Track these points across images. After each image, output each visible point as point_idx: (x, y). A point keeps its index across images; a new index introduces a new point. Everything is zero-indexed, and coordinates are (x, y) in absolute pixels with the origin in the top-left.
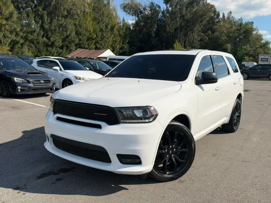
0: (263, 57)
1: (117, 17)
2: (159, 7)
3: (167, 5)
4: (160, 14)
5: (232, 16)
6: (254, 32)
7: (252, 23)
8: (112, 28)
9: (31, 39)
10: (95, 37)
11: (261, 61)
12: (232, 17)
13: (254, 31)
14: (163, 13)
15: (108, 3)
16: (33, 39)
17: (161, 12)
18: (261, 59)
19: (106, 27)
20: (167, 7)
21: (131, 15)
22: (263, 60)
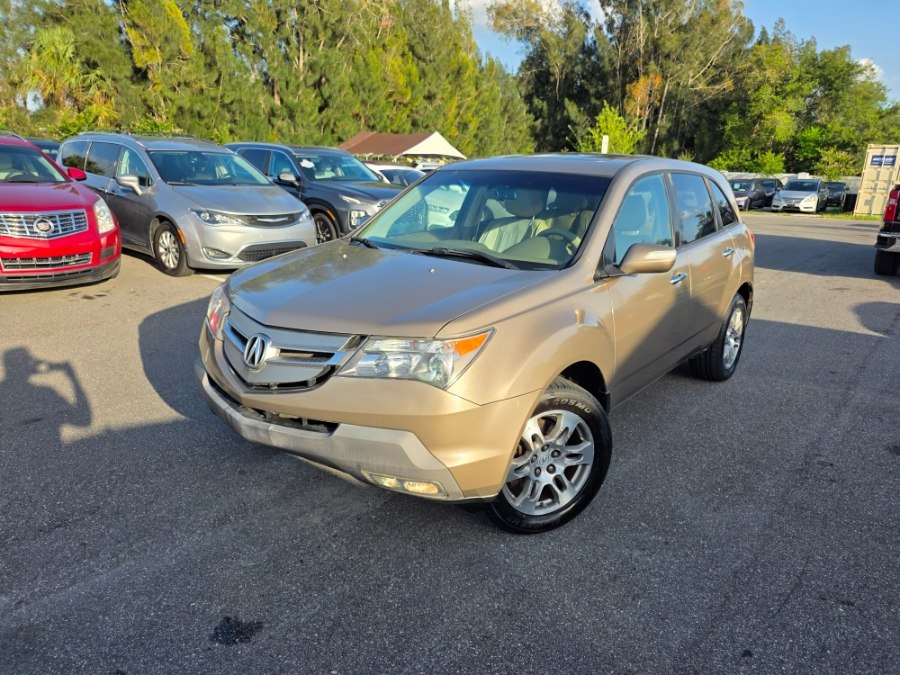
0: (878, 152)
1: (471, 44)
2: (588, 16)
3: (605, 9)
4: (591, 35)
6: (861, 78)
11: (873, 163)
13: (861, 72)
14: (598, 31)
17: (593, 29)
18: (874, 157)
20: (607, 14)
22: (878, 162)
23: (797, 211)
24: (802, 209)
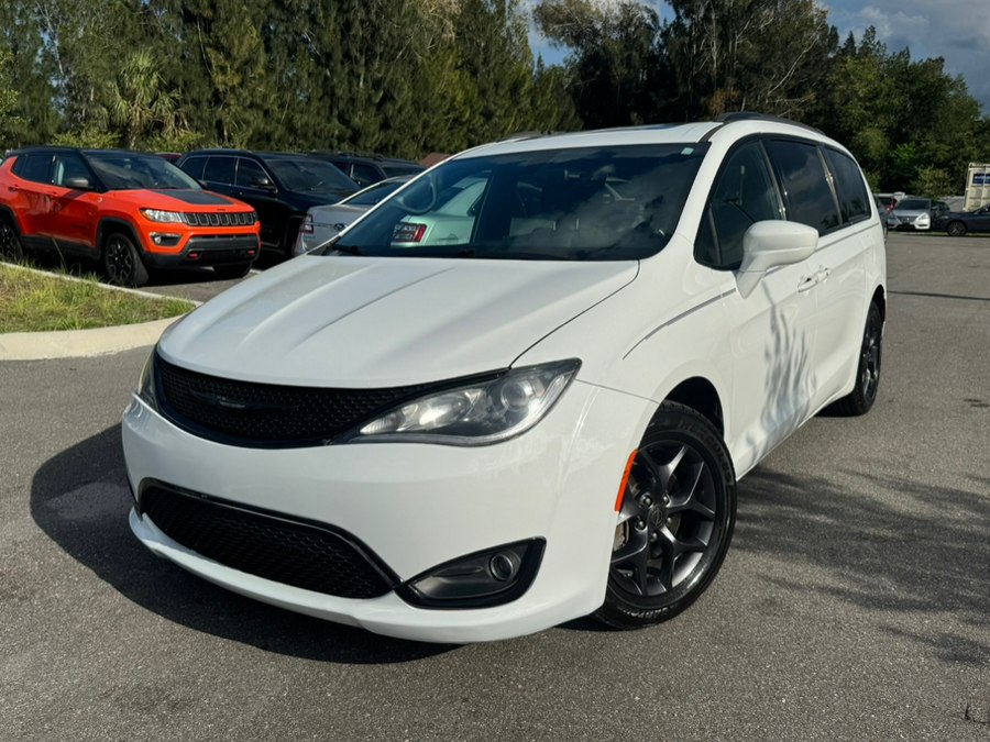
1: (527, 54)
2: (654, 17)
3: (677, 12)
4: (657, 39)
5: (876, 40)
7: (941, 60)
8: (515, 88)
9: (302, 126)
10: (468, 115)
11: (975, 181)
12: (879, 43)
13: (951, 88)
14: (665, 35)
15: (501, 12)
16: (307, 124)
17: (660, 32)
18: (975, 175)
19: (497, 85)
20: (679, 17)
21: (565, 45)
22: (978, 180)
23: (911, 229)
24: (917, 227)
